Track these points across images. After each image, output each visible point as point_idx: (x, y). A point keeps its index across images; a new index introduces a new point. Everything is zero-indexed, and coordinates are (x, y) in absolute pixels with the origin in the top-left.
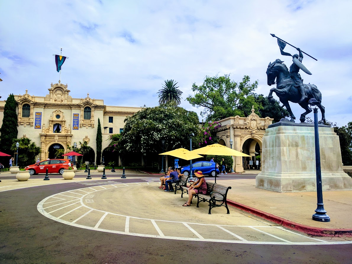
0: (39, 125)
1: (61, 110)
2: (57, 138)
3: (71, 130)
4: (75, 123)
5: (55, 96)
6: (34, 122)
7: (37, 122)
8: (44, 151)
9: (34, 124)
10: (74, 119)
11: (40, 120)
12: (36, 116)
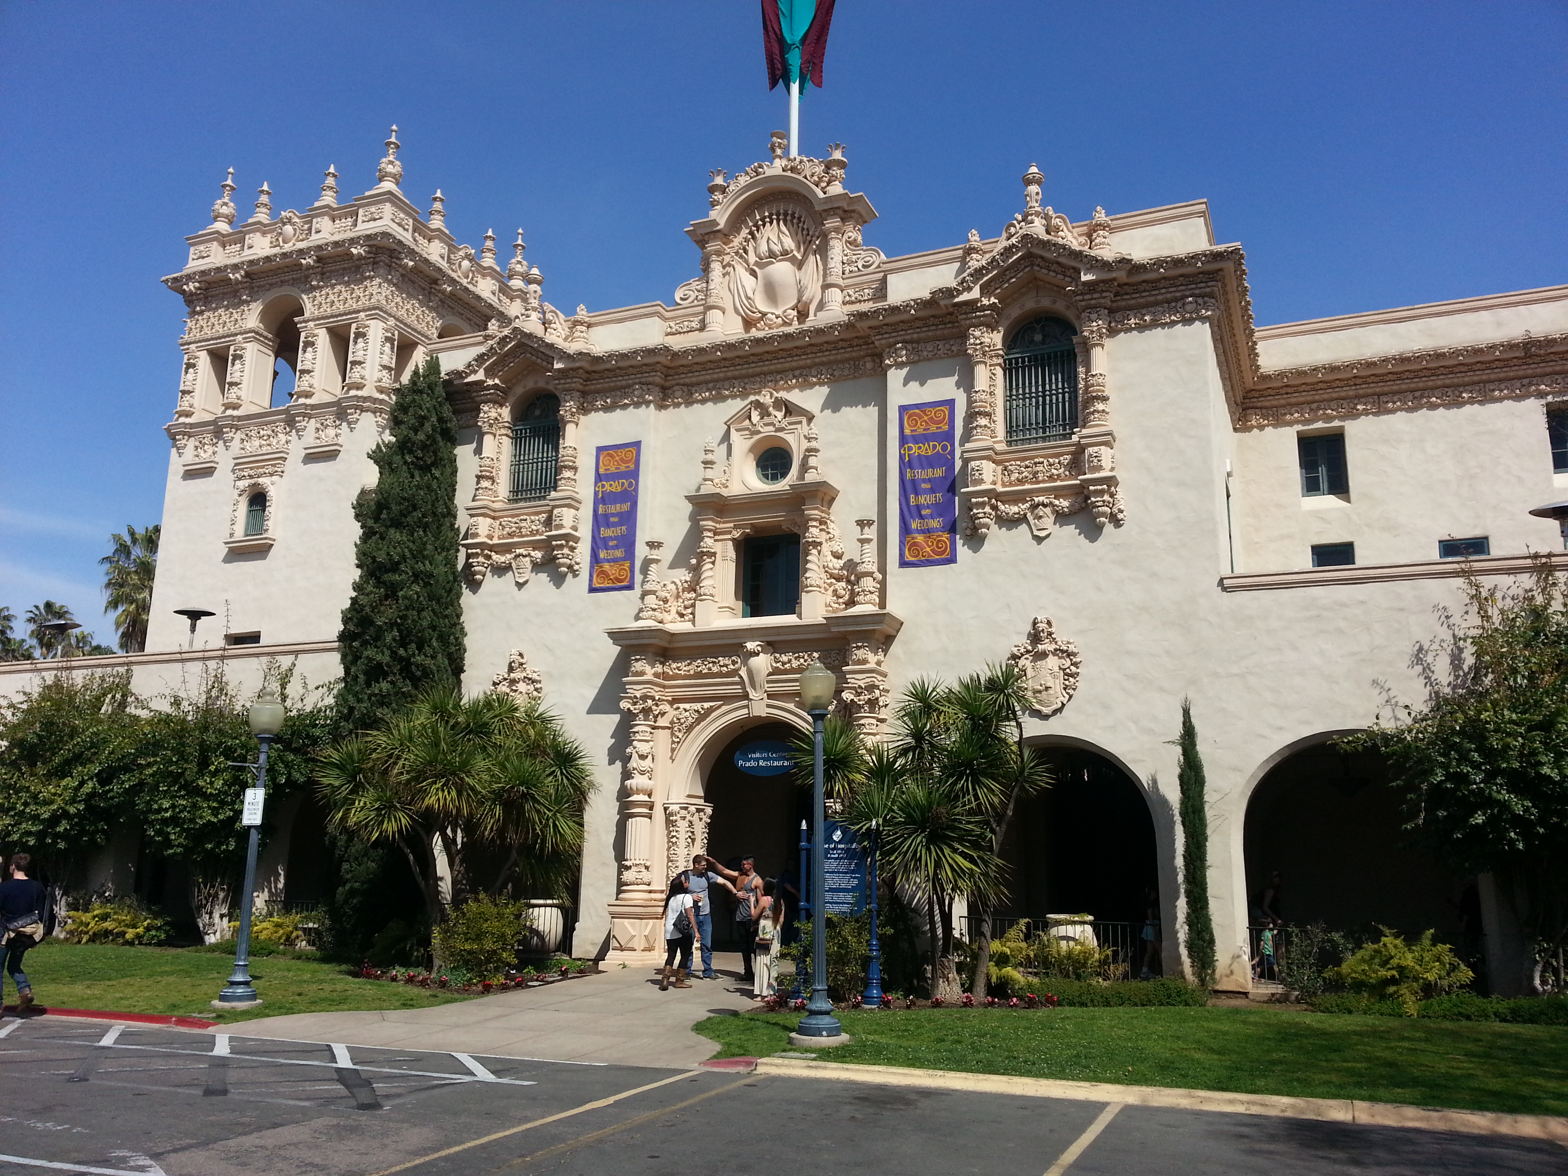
0: (619, 553)
1: (795, 397)
2: (762, 663)
3: (883, 569)
4: (922, 500)
5: (749, 282)
6: (585, 533)
7: (605, 532)
8: (659, 800)
9: (583, 553)
10: (905, 464)
11: (626, 507)
12: (599, 478)
